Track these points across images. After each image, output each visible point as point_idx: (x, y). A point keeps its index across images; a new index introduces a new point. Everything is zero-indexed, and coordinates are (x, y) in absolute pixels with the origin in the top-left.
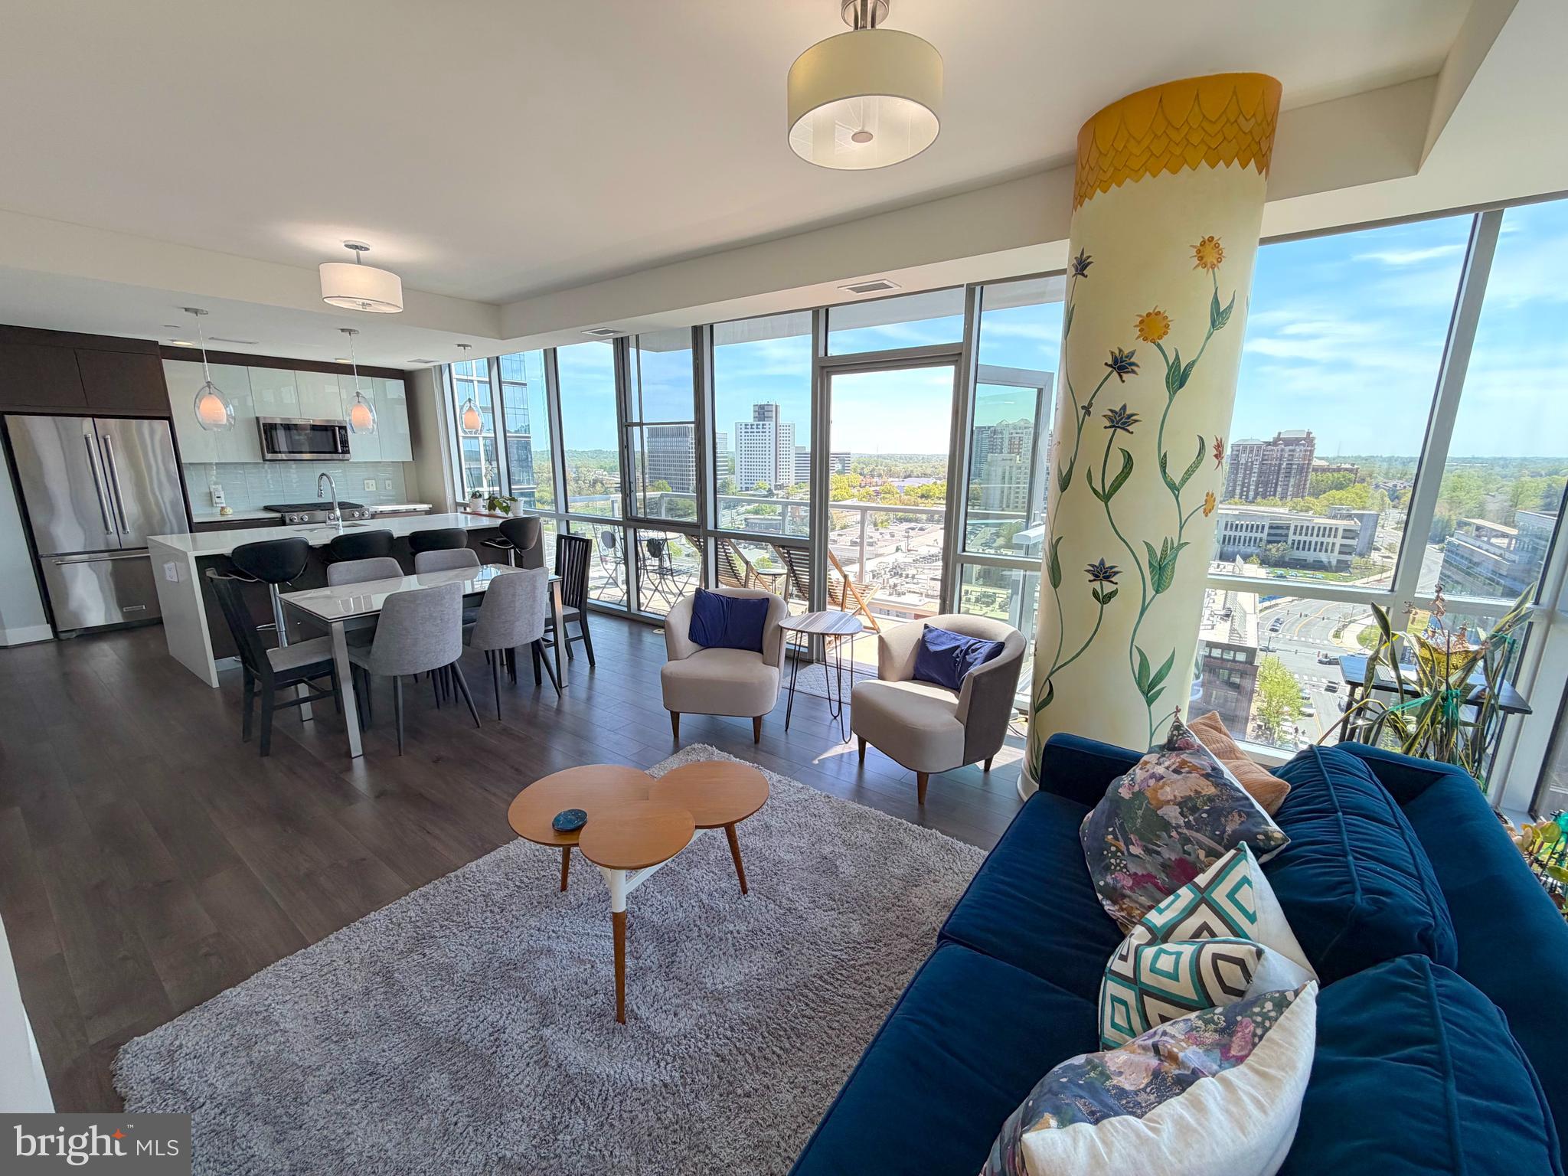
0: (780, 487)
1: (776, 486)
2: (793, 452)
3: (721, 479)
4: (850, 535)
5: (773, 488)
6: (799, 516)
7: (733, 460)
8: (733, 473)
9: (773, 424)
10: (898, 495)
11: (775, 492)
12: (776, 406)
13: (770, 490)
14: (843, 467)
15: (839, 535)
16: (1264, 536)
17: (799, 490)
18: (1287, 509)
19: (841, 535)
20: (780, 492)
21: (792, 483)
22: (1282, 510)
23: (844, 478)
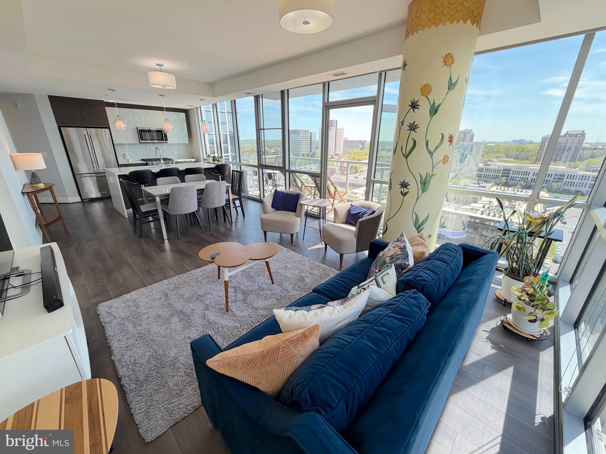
0: (337, 155)
1: (335, 154)
2: (342, 141)
3: (313, 151)
4: (363, 175)
5: (333, 155)
6: (343, 167)
7: (318, 144)
8: (318, 149)
9: (335, 128)
10: (385, 159)
11: (334, 157)
12: (336, 121)
13: (332, 156)
14: (363, 146)
15: (359, 175)
16: (552, 179)
17: (344, 156)
18: (566, 167)
19: (360, 175)
20: (336, 157)
21: (342, 152)
22: (563, 168)
23: (363, 151)
